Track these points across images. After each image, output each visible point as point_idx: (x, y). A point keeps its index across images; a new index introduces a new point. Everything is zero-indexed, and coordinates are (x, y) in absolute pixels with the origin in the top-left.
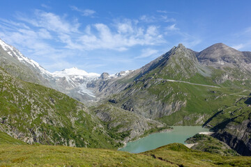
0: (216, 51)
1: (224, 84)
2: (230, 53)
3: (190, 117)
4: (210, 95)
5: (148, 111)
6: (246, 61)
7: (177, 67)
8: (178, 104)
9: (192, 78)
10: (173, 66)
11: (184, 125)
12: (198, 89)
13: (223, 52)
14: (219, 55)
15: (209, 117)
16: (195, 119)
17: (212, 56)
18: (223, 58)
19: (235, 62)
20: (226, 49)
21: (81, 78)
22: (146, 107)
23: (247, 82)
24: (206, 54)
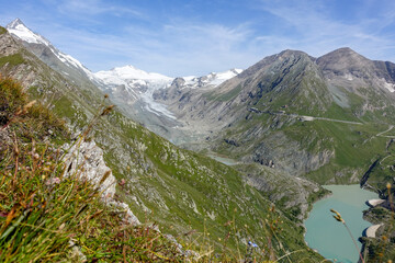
0: (342, 60)
1: (366, 118)
2: (360, 64)
5: (292, 165)
6: (378, 75)
7: (311, 95)
8: (325, 155)
9: (329, 110)
10: (307, 93)
11: (337, 184)
12: (340, 128)
13: (351, 61)
14: (345, 65)
15: (363, 171)
16: (350, 175)
17: (337, 67)
18: (351, 71)
19: (367, 77)
20: (354, 56)
21: (143, 83)
22: (289, 159)
23: (387, 110)
24: (328, 63)
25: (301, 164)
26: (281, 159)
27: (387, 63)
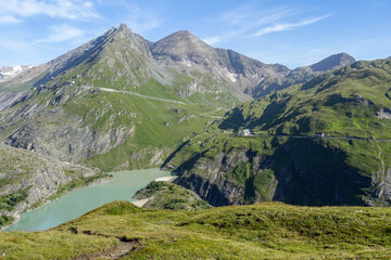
0: (180, 44)
1: (192, 99)
2: (200, 49)
3: (142, 154)
4: (171, 116)
5: (66, 148)
6: (220, 64)
7: (118, 65)
8: (120, 133)
9: (143, 86)
10: (111, 62)
11: (131, 169)
13: (190, 45)
14: (184, 50)
15: (169, 151)
16: (150, 157)
17: (174, 51)
18: (190, 57)
19: (206, 64)
20: (194, 41)
22: (61, 140)
23: (221, 95)
24: (165, 47)
25: (81, 147)
26: (48, 141)
27: (229, 52)
